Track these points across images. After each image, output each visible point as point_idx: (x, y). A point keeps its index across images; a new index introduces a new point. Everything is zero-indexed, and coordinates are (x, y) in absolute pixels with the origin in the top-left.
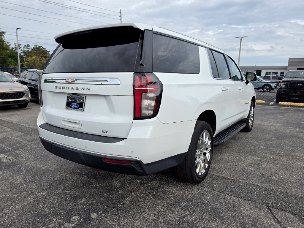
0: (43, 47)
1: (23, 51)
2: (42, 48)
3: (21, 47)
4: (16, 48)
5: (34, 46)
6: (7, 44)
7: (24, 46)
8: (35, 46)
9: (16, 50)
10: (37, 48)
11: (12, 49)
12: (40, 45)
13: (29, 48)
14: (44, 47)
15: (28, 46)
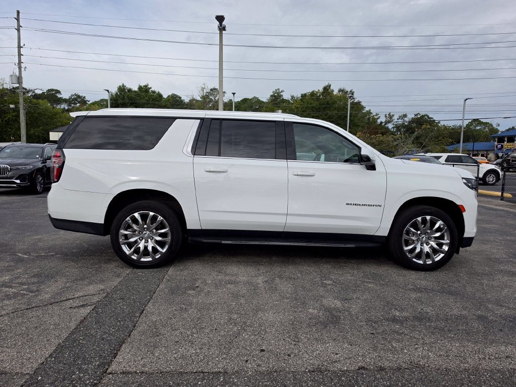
0: (428, 116)
1: (396, 125)
2: (426, 117)
3: (393, 119)
4: (386, 123)
5: (413, 116)
6: (375, 117)
7: (398, 117)
8: (415, 115)
9: (385, 124)
10: (418, 118)
11: (381, 123)
12: (422, 114)
13: (406, 119)
14: (430, 116)
15: (405, 116)
